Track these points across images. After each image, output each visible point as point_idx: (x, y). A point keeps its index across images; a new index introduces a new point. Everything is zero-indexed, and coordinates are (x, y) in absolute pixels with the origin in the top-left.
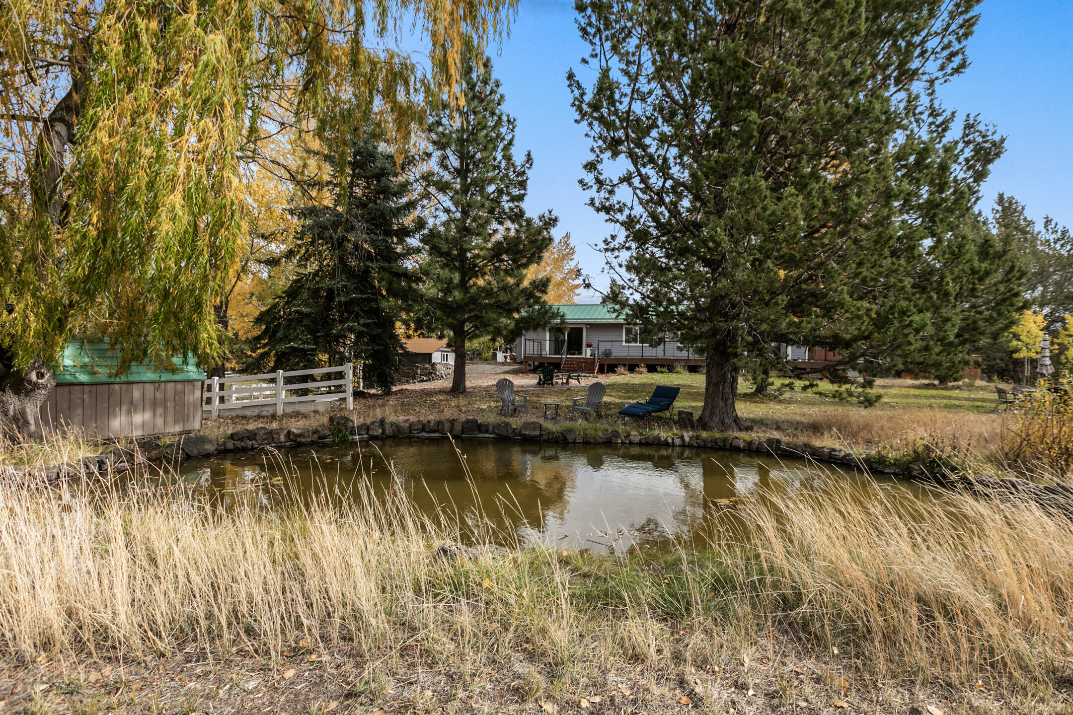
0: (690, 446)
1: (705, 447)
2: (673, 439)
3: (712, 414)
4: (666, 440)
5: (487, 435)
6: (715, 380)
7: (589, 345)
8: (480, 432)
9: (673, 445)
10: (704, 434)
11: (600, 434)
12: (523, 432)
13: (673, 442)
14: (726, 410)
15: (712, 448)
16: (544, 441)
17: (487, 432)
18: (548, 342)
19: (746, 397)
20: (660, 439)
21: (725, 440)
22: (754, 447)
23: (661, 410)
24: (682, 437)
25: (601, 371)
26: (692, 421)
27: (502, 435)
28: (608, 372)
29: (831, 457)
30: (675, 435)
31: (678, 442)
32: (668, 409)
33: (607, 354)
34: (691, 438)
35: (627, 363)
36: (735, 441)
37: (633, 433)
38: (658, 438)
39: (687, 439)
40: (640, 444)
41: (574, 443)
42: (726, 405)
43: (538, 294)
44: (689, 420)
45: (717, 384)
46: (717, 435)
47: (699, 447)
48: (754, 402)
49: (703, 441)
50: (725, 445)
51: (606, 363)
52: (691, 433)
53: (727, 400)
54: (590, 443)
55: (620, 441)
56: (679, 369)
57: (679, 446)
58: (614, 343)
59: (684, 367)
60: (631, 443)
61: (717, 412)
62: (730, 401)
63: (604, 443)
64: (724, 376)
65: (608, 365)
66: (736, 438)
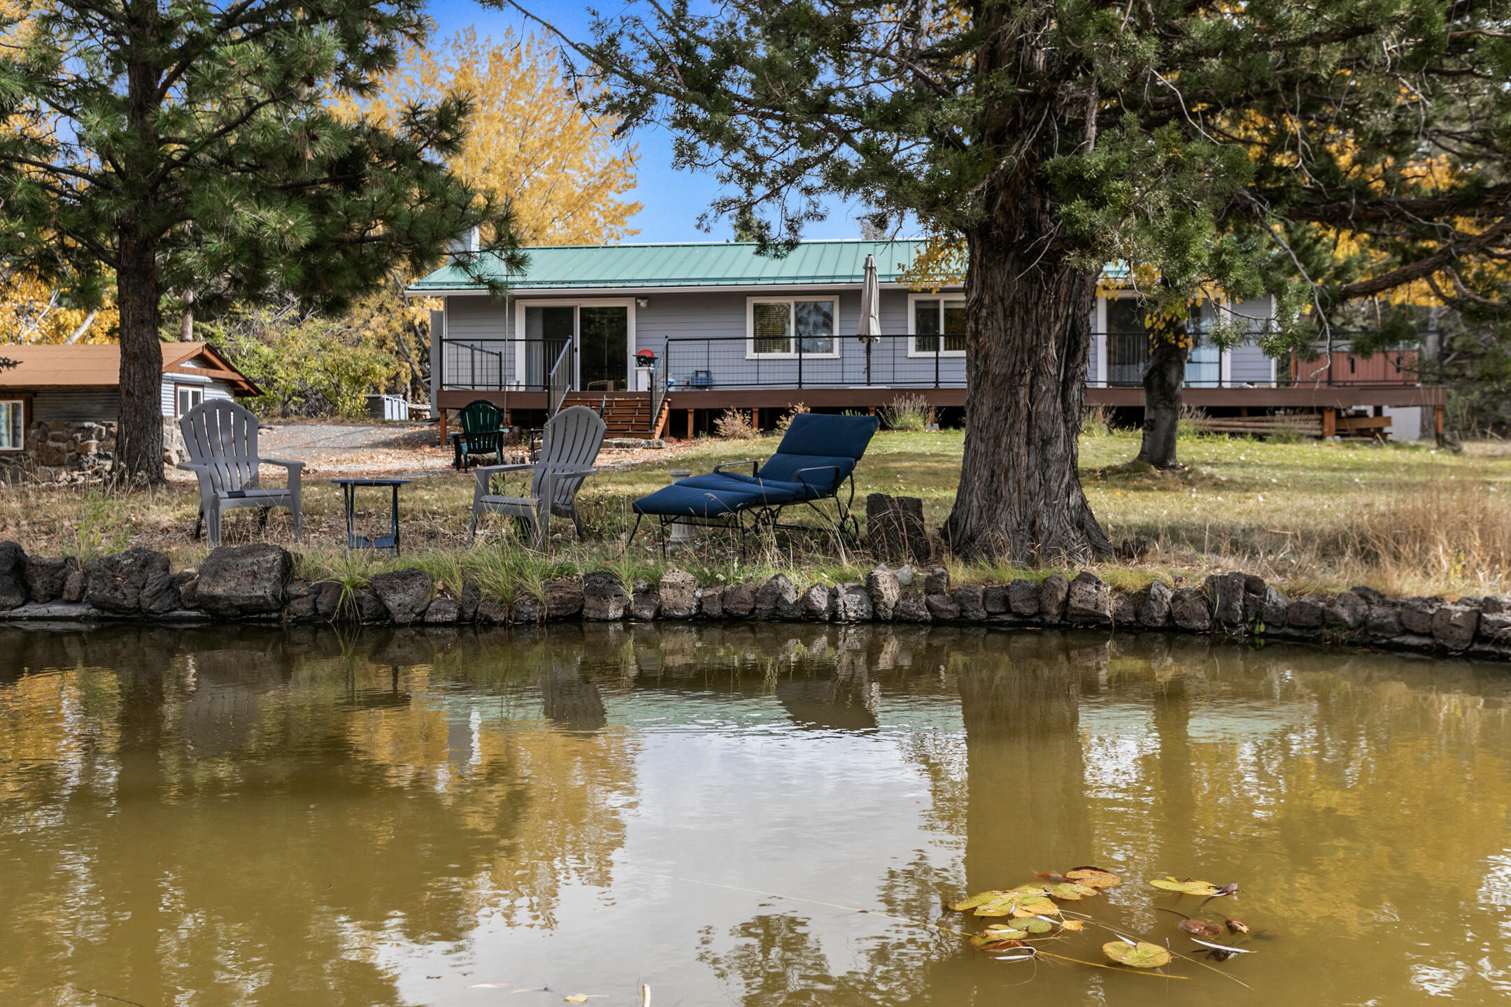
0: (903, 621)
1: (962, 623)
2: (834, 595)
3: (994, 496)
4: (806, 599)
5: (57, 609)
6: (998, 367)
7: (645, 360)
8: (29, 598)
9: (834, 619)
10: (959, 574)
11: (536, 586)
12: (203, 589)
13: (833, 608)
14: (1045, 480)
15: (990, 625)
16: (300, 622)
17: (55, 596)
18: (520, 348)
19: (1111, 475)
20: (779, 598)
21: (1039, 592)
22: (1158, 614)
23: (803, 496)
24: (870, 588)
25: (677, 429)
26: (919, 532)
27: (117, 608)
28: (696, 435)
29: (1478, 636)
30: (843, 579)
31: (852, 604)
32: (832, 490)
33: (702, 383)
34: (907, 589)
35: (756, 406)
36: (1081, 591)
37: (675, 575)
38: (773, 593)
39: (890, 593)
40: (700, 620)
41: (421, 624)
42: (1045, 464)
43: (430, 155)
44: (911, 528)
45: (1009, 383)
46: (1010, 572)
47: (938, 623)
48: (1137, 489)
49: (955, 598)
50: (1040, 613)
51: (691, 406)
52: (907, 570)
53: (1047, 442)
54: (489, 624)
55: (614, 611)
56: (910, 418)
57: (861, 622)
58: (715, 346)
59: (925, 411)
60: (664, 619)
61: (1008, 490)
62: (1059, 449)
63: (550, 621)
64: (1033, 351)
65: (698, 413)
66: (1086, 578)
